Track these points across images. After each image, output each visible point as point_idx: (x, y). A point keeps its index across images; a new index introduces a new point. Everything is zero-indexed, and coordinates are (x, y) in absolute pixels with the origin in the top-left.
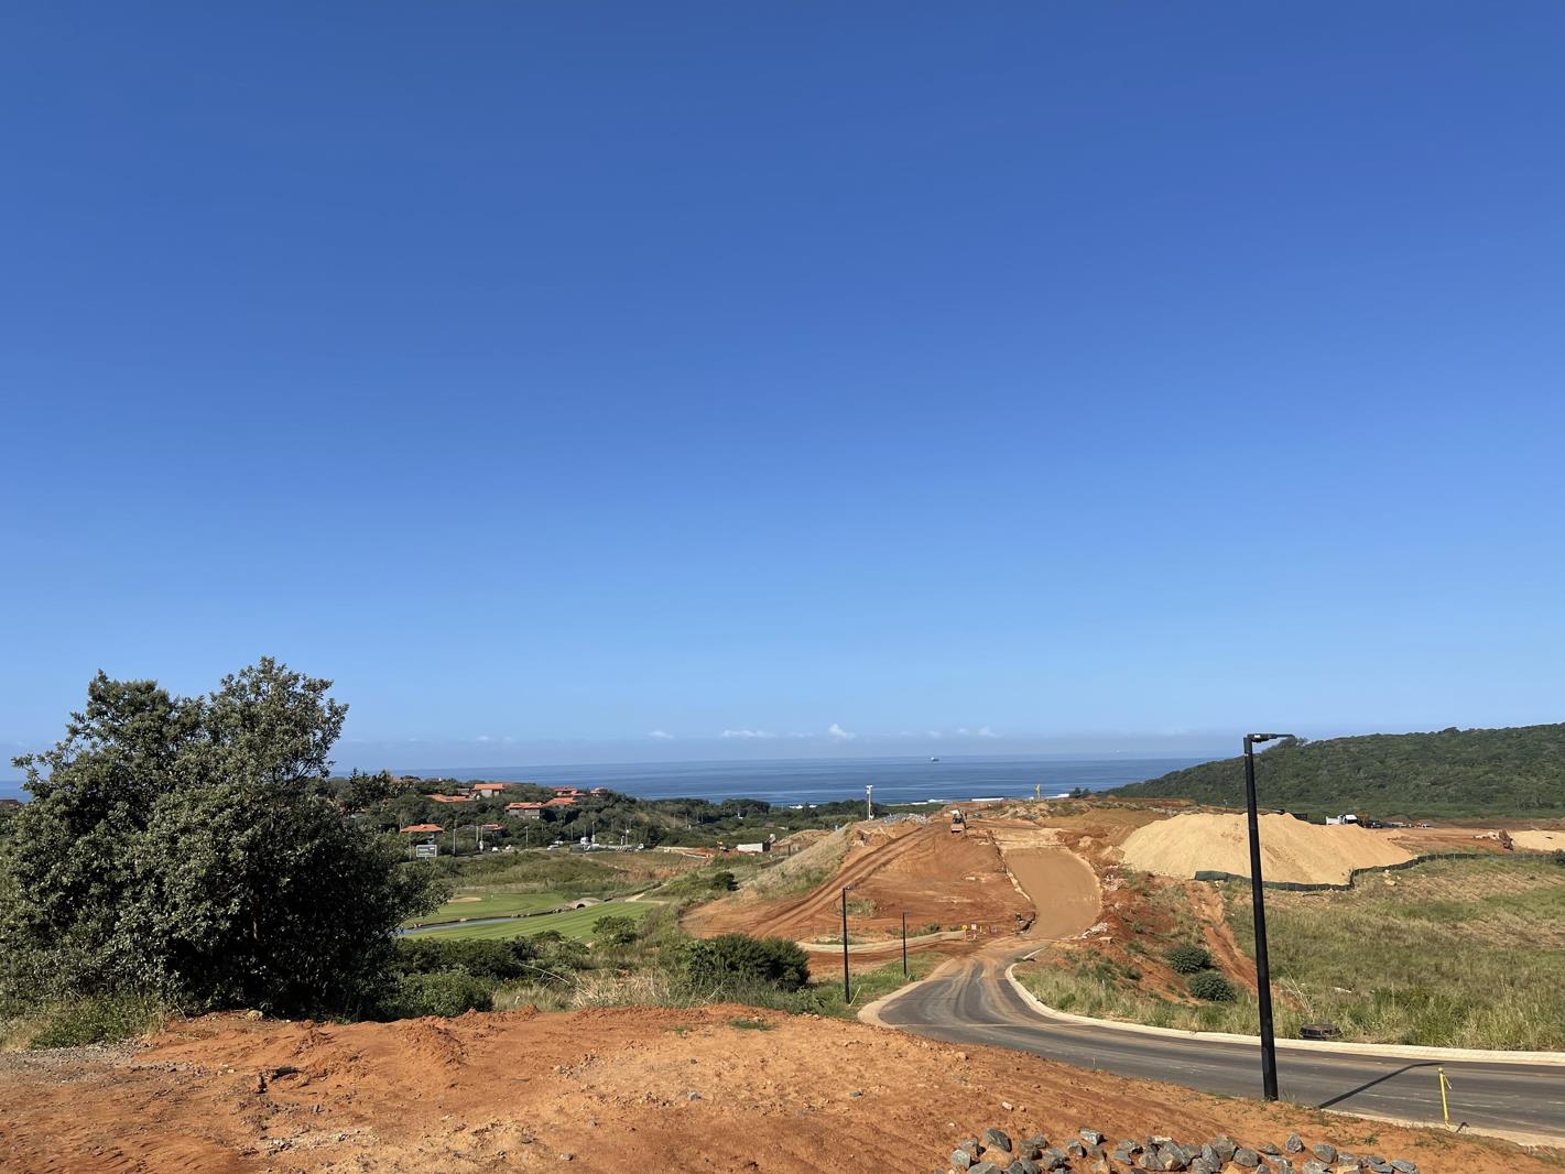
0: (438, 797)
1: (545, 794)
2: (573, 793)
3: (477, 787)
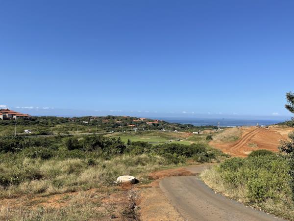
0: (134, 120)
1: (152, 121)
2: (158, 121)
3: (140, 119)
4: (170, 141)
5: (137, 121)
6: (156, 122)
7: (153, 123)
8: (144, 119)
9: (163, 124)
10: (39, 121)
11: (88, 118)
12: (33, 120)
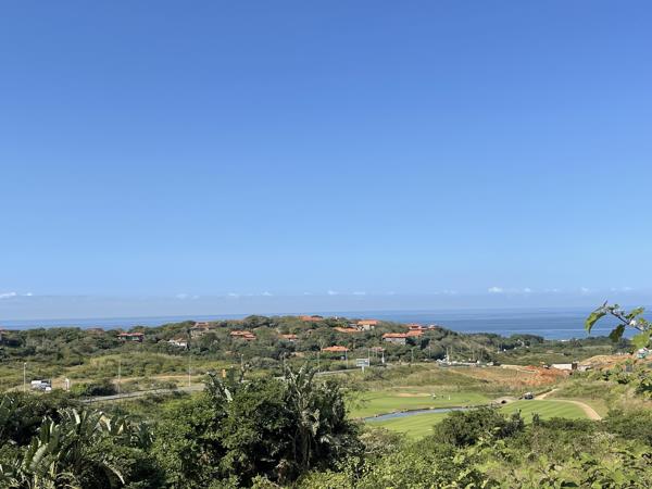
0: (340, 329)
1: (403, 329)
2: (420, 328)
3: (360, 323)
4: (500, 401)
5: (350, 330)
6: (416, 334)
7: (407, 338)
8: (375, 323)
9: (439, 339)
10: (34, 348)
11: (184, 329)
12: (14, 344)
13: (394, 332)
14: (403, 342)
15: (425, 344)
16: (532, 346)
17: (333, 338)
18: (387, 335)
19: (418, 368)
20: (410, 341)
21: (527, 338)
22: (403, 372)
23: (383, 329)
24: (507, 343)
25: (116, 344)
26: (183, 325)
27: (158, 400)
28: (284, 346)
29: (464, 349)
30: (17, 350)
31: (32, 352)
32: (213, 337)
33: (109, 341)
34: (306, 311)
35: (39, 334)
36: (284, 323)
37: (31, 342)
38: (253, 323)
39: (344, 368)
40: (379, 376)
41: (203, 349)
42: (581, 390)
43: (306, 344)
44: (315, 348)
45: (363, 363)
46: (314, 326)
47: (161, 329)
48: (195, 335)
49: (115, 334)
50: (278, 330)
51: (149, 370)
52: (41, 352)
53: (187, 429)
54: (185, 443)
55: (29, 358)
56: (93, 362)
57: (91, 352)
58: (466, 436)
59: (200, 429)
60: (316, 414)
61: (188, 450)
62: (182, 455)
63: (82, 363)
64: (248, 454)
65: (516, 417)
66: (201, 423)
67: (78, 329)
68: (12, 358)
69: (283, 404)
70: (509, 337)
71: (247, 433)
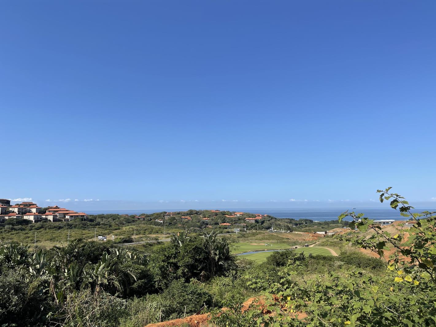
0: (227, 216)
1: (253, 216)
2: (261, 216)
3: (235, 213)
4: (294, 247)
5: (231, 216)
6: (259, 218)
7: (255, 220)
8: (242, 213)
9: (269, 221)
10: (99, 223)
11: (162, 215)
12: (91, 220)
13: (250, 217)
14: (254, 222)
15: (263, 222)
16: (308, 224)
17: (224, 219)
18: (247, 219)
19: (260, 233)
20: (257, 221)
21: (306, 221)
22: (254, 234)
23: (245, 216)
24: (297, 223)
25: (134, 221)
26: (161, 213)
27: (151, 245)
28: (203, 223)
29: (280, 225)
30: (93, 223)
31: (98, 224)
32: (174, 219)
33: (131, 220)
34: (213, 208)
35: (102, 217)
36: (204, 213)
37: (98, 220)
38: (191, 213)
39: (228, 232)
40: (243, 236)
41: (170, 224)
42: (329, 243)
43: (213, 222)
44: (217, 224)
45: (237, 230)
46: (216, 215)
47: (152, 215)
48: (167, 218)
49: (133, 217)
50: (201, 216)
51: (147, 232)
52: (102, 224)
53: (163, 258)
54: (162, 264)
55: (97, 227)
56: (124, 228)
57: (123, 224)
58: (280, 262)
59: (168, 258)
60: (217, 252)
61: (163, 267)
62: (161, 269)
63: (119, 229)
64: (188, 269)
65: (302, 254)
66: (169, 255)
67: (118, 215)
68: (90, 226)
69: (204, 248)
70: (298, 220)
71: (188, 260)
